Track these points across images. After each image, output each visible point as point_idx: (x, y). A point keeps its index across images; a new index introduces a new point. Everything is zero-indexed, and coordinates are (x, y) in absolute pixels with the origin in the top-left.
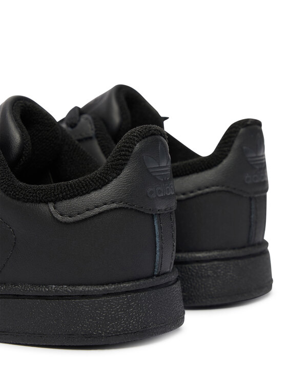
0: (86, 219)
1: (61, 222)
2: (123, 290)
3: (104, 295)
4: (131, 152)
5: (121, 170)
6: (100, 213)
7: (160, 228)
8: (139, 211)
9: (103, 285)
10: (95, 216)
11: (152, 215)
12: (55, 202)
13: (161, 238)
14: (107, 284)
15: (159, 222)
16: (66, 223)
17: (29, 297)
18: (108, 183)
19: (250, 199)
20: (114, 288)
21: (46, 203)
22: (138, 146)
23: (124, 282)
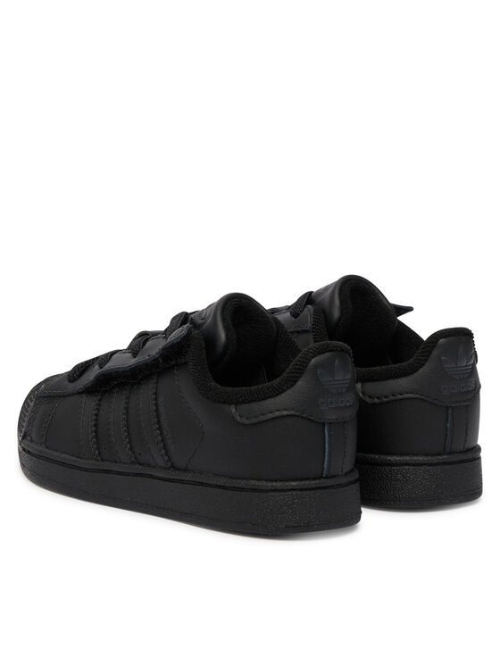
0: (260, 423)
1: (239, 423)
2: (289, 487)
3: (272, 491)
4: (306, 366)
5: (295, 382)
6: (273, 419)
7: (330, 435)
8: (309, 419)
9: (272, 481)
10: (268, 420)
11: (324, 424)
12: (237, 404)
13: (330, 444)
14: (276, 481)
15: (330, 431)
16: (243, 424)
17: (210, 486)
18: (281, 393)
19: (447, 408)
20: (272, 486)
21: (230, 404)
22: (313, 361)
23: (292, 480)
